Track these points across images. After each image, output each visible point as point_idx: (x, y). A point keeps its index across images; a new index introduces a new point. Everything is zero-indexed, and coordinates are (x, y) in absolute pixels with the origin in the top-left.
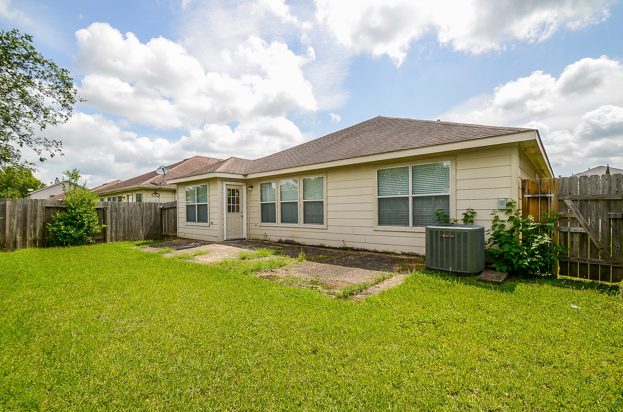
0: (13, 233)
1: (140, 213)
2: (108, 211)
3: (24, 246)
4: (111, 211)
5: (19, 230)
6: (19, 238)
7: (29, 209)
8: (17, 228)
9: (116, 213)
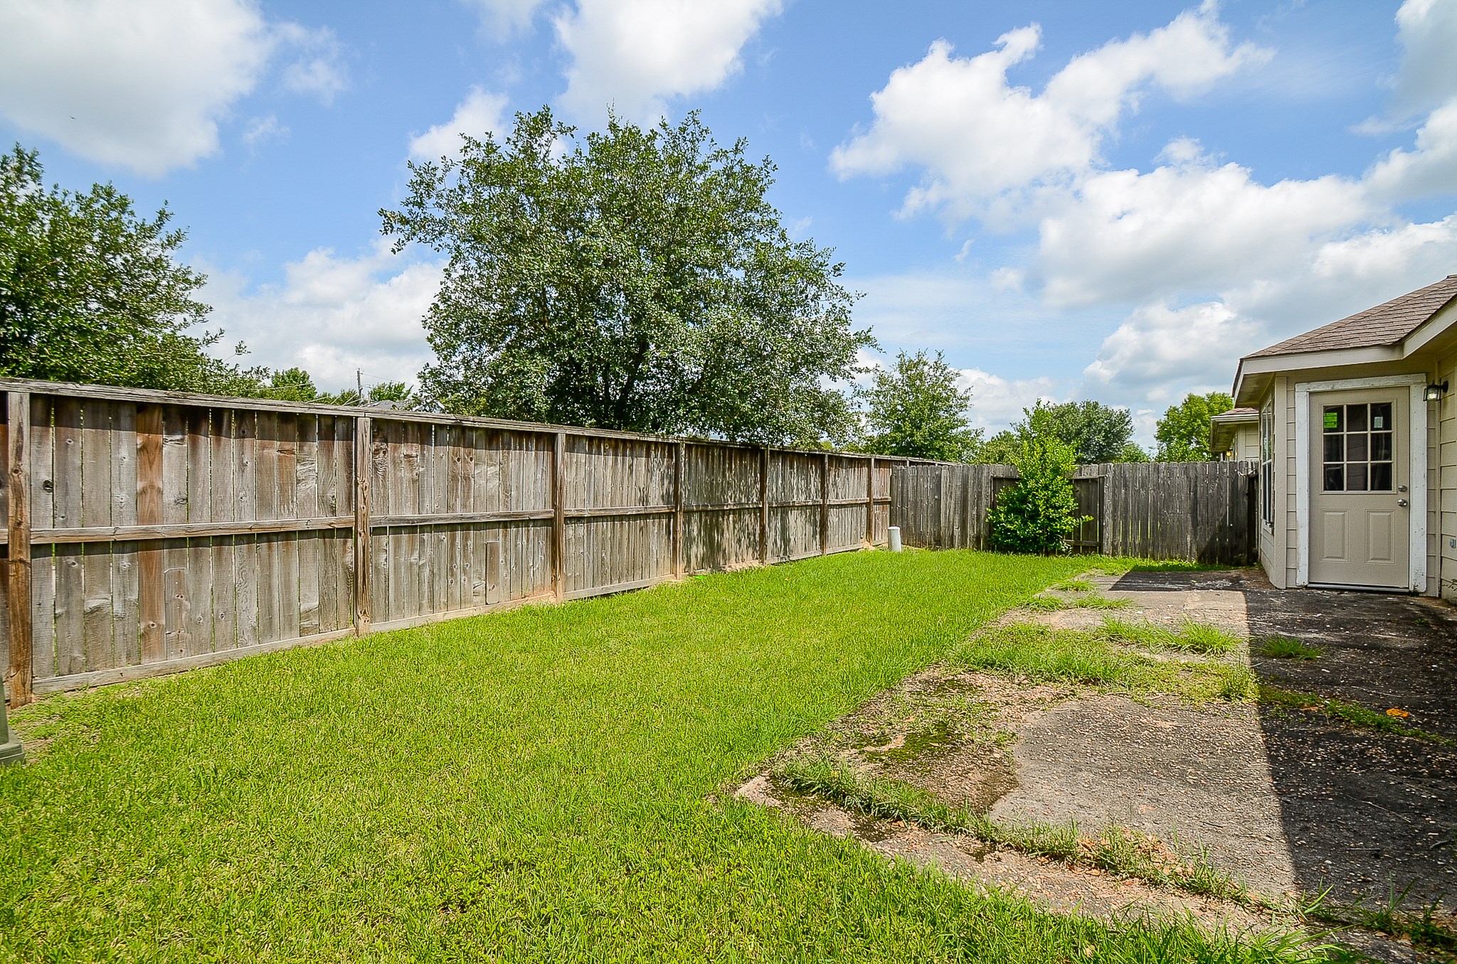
0: (949, 522)
1: (1186, 489)
2: (1108, 486)
3: (963, 544)
4: (1115, 486)
5: (957, 517)
6: (957, 532)
7: (971, 482)
8: (955, 513)
9: (1126, 490)
